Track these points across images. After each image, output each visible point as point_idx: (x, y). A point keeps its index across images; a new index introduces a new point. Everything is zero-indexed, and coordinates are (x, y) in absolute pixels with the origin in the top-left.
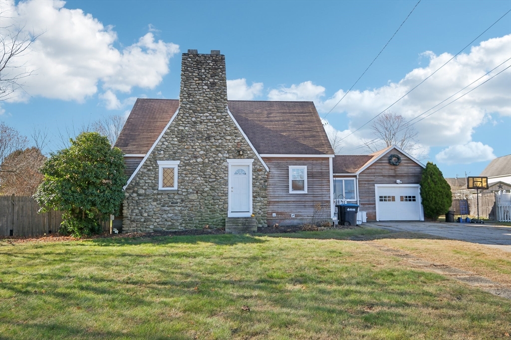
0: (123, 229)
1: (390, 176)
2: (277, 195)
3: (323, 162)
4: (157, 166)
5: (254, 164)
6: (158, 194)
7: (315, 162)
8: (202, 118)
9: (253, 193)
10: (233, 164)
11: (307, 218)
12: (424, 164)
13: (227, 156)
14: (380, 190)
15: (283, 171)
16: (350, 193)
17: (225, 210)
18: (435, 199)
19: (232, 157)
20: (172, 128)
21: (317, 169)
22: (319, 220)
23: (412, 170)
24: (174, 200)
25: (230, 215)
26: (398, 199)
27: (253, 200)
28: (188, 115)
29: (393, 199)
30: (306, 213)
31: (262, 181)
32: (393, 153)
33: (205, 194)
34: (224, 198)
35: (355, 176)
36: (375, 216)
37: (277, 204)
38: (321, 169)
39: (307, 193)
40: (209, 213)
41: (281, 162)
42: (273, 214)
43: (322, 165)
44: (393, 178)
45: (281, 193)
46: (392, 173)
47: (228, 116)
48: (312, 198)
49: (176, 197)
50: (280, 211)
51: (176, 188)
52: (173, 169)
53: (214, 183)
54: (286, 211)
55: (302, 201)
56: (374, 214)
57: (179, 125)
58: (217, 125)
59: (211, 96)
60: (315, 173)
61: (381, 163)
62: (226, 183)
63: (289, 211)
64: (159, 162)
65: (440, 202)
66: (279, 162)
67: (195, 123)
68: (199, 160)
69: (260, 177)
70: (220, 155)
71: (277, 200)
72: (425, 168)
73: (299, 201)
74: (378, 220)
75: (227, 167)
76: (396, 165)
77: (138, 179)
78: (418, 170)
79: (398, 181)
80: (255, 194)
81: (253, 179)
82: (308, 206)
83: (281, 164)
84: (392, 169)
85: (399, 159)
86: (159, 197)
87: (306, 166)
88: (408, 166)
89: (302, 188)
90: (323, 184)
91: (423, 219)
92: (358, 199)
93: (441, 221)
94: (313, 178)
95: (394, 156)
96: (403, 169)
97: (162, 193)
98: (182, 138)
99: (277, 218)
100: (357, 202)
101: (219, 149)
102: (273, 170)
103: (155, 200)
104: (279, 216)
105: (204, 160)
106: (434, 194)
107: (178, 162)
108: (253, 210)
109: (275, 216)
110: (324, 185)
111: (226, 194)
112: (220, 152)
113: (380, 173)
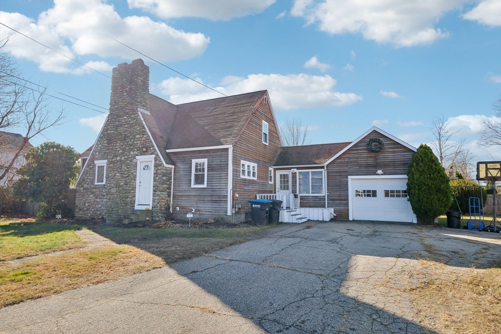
0: (75, 215)
1: (368, 166)
2: (181, 189)
3: (223, 153)
4: (95, 166)
5: (156, 159)
6: (94, 188)
7: (215, 154)
8: (122, 121)
9: (154, 187)
10: (140, 159)
11: (205, 213)
13: (137, 153)
14: (355, 183)
15: (187, 165)
16: (317, 188)
17: (133, 203)
18: (419, 194)
19: (139, 154)
20: (104, 133)
21: (216, 162)
22: (216, 216)
23: (400, 156)
24: (103, 193)
25: (137, 208)
26: (380, 194)
27: (153, 194)
28: (113, 120)
29: (374, 194)
30: (204, 208)
31: (160, 176)
32: (372, 137)
33: (121, 188)
34: (132, 191)
35: (323, 167)
36: (348, 214)
37: (181, 198)
38: (221, 162)
39: (206, 187)
40: (123, 205)
41: (186, 156)
42: (177, 208)
43: (221, 157)
44: (370, 169)
45: (185, 187)
46: (371, 161)
47: (138, 117)
48: (211, 192)
49: (103, 191)
50: (182, 205)
51: (104, 183)
52: (104, 166)
53: (127, 178)
54: (188, 205)
55: (202, 196)
56: (347, 212)
57: (108, 130)
58: (131, 126)
59: (128, 100)
60: (214, 166)
61: (357, 150)
62: (135, 178)
63: (190, 205)
64: (96, 162)
65: (425, 199)
66: (184, 156)
67: (118, 126)
68: (118, 158)
69: (159, 171)
70: (132, 153)
71: (181, 194)
72: (416, 151)
73: (200, 196)
74: (351, 219)
75: (136, 164)
76: (378, 152)
77: (84, 176)
78: (409, 156)
79: (380, 172)
80: (154, 188)
81: (154, 173)
82: (207, 200)
83: (186, 158)
84: (371, 157)
85: (380, 143)
86: (94, 190)
87: (207, 159)
88: (394, 152)
89: (197, 182)
90: (222, 178)
91: (415, 221)
92: (326, 194)
94: (213, 171)
95: (372, 141)
96: (388, 156)
97: (96, 187)
98: (110, 140)
99: (180, 212)
100: (325, 196)
101: (132, 147)
102: (179, 165)
103: (93, 193)
104: (182, 210)
105: (121, 157)
106: (417, 188)
107: (106, 161)
108: (153, 204)
109: (178, 210)
110: (222, 179)
111: (134, 188)
112: (131, 149)
113: (355, 162)
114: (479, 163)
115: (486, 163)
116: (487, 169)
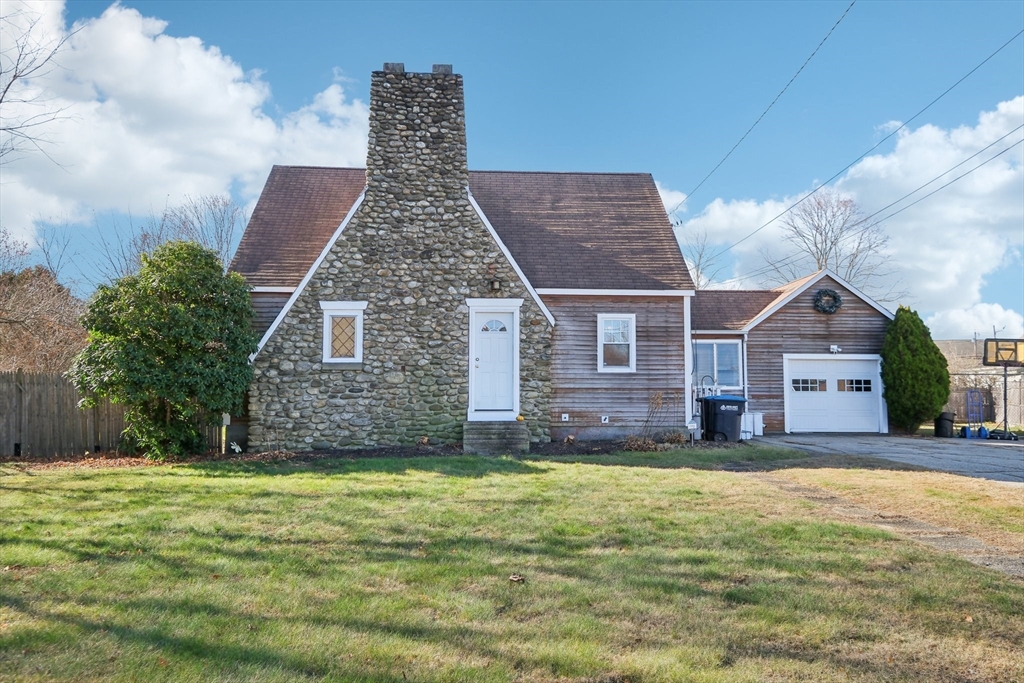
0: (250, 443)
1: (816, 337)
2: (572, 376)
3: (671, 305)
4: (320, 313)
5: (524, 309)
6: (322, 372)
7: (652, 305)
8: (414, 210)
9: (521, 370)
10: (479, 309)
11: (634, 424)
12: (890, 310)
13: (468, 291)
14: (794, 366)
15: (584, 324)
16: (728, 372)
17: (461, 406)
18: (913, 386)
19: (477, 294)
20: (352, 232)
21: (657, 321)
22: (660, 429)
23: (865, 323)
24: (355, 384)
25: (473, 417)
26: (832, 386)
27: (521, 386)
28: (384, 204)
29: (823, 385)
30: (632, 415)
31: (541, 346)
32: (824, 286)
33: (421, 373)
34: (459, 380)
35: (741, 336)
36: (782, 423)
37: (571, 395)
38: (666, 322)
39: (634, 371)
40: (428, 411)
41: (581, 305)
42: (564, 415)
43: (667, 312)
44: (823, 341)
45: (578, 370)
46: (820, 329)
47: (468, 208)
48: (646, 382)
49: (359, 378)
50: (577, 409)
51: (358, 358)
52: (354, 318)
53: (440, 350)
54: (591, 410)
55: (624, 389)
56: (780, 418)
57: (366, 226)
58: (446, 226)
59: (433, 163)
60: (652, 329)
61: (798, 308)
62: (464, 350)
63: (596, 410)
64: (323, 305)
65: (923, 394)
66: (577, 305)
67: (399, 221)
68: (408, 300)
69: (536, 336)
70: (452, 290)
71: (572, 386)
72: (893, 318)
73: (619, 389)
74: (787, 431)
75: (466, 316)
76: (831, 313)
77: (279, 340)
78: (877, 322)
79: (834, 347)
80: (524, 374)
81: (522, 341)
82: (638, 399)
83: (581, 310)
84: (820, 322)
85: (836, 298)
86: (324, 377)
87: (634, 315)
88: (855, 315)
89: (625, 362)
90: (669, 353)
91: (886, 431)
92: (746, 386)
93: (925, 435)
94: (649, 341)
95: (825, 293)
96: (845, 320)
97: (330, 369)
98: (373, 253)
99: (570, 424)
100: (743, 391)
101: (451, 277)
102: (564, 323)
103: (316, 384)
104: (576, 419)
105: (417, 299)
106: (910, 375)
107: (364, 305)
108: (521, 407)
109: (567, 419)
110: (671, 356)
111: (464, 373)
112: (451, 283)
113: (794, 329)
114: (987, 340)
115: (997, 341)
116: (998, 349)
